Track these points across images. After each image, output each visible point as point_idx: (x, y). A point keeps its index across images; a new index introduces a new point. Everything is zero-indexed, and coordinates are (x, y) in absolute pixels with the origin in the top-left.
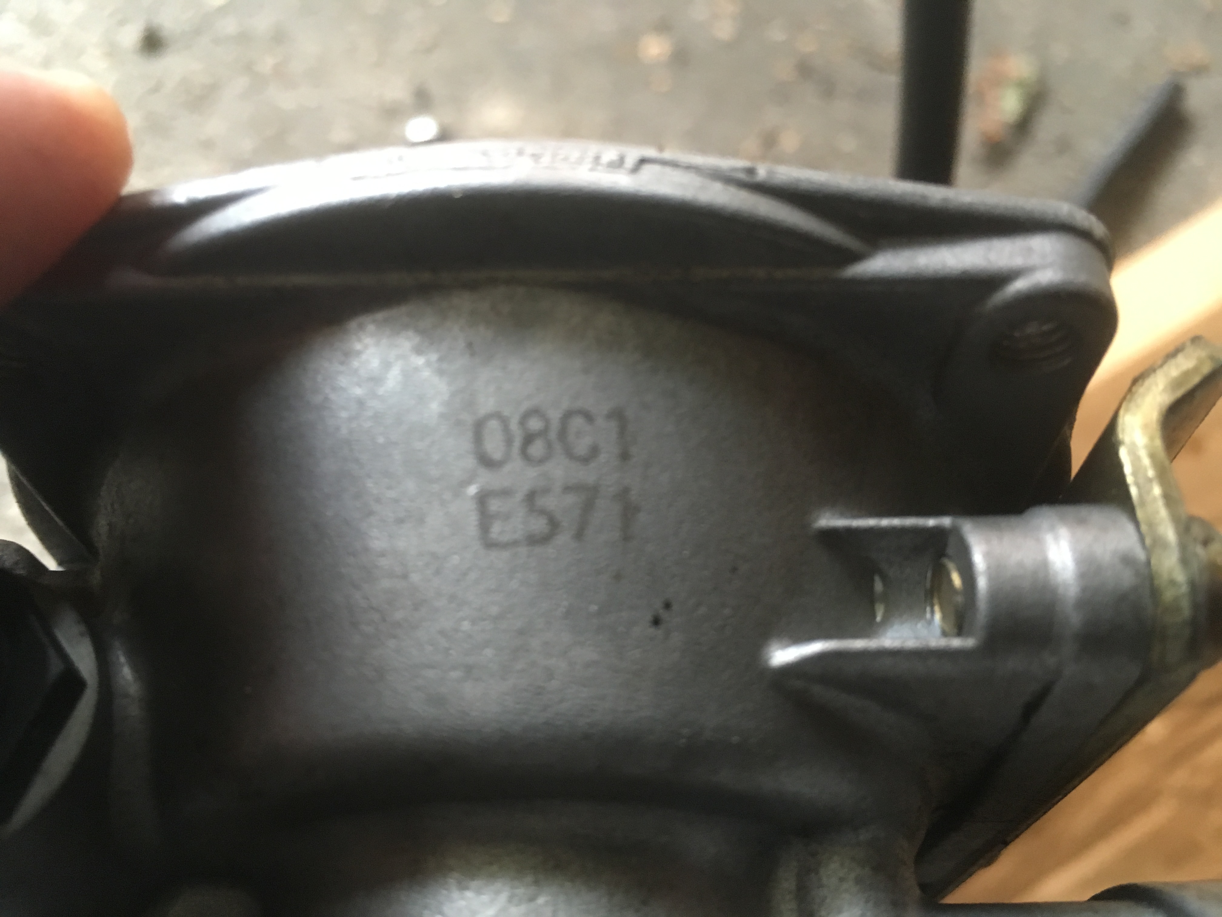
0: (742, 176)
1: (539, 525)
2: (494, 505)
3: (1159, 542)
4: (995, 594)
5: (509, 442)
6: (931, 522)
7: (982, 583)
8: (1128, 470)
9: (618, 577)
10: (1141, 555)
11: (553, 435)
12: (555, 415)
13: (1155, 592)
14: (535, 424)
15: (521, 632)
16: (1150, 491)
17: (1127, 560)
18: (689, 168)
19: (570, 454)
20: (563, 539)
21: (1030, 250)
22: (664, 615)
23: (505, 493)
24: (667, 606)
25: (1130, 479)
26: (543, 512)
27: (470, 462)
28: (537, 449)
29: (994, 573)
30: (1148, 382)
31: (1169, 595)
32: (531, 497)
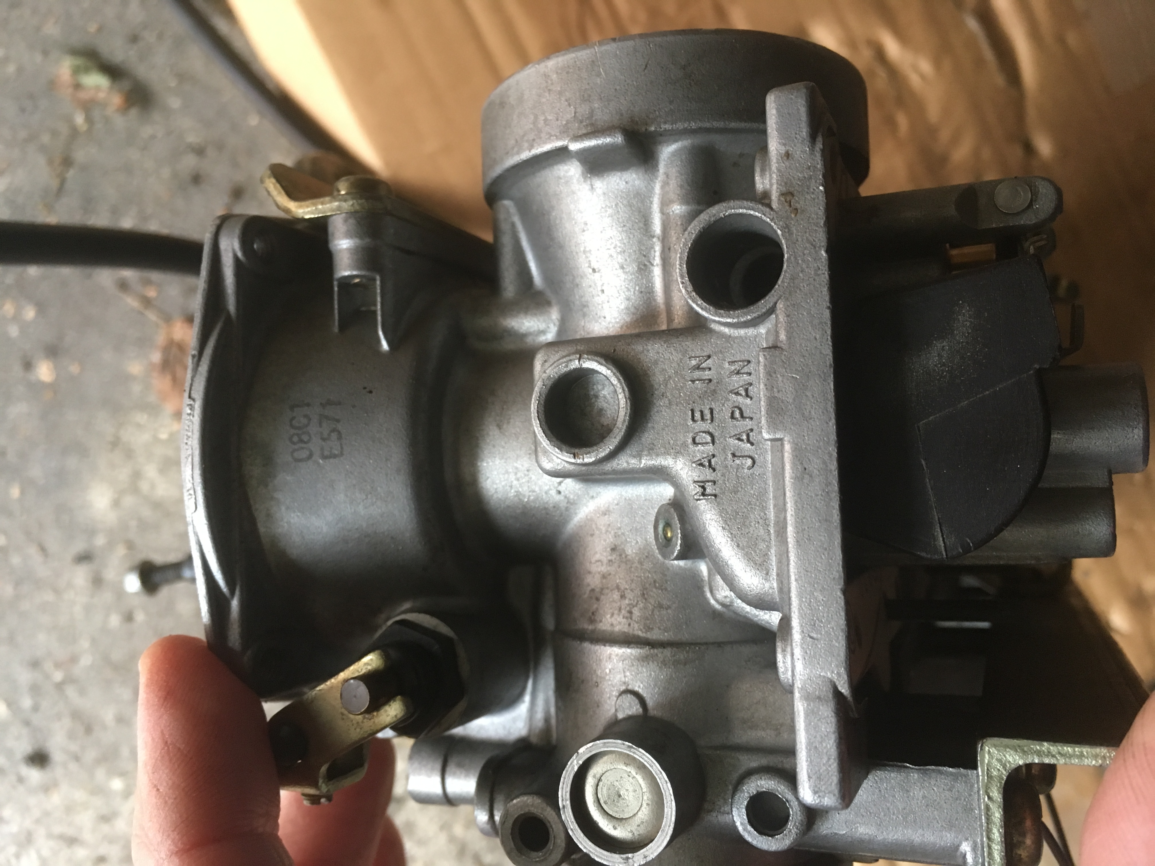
0: (196, 359)
1: (334, 436)
2: (326, 453)
3: (339, 208)
4: (358, 268)
5: (303, 448)
6: (336, 289)
7: (355, 273)
8: (312, 216)
9: (354, 406)
10: (344, 215)
11: (300, 432)
12: (292, 431)
13: (356, 212)
14: (295, 439)
15: (374, 441)
16: (320, 210)
17: (346, 221)
18: (192, 380)
19: (307, 426)
20: (339, 427)
21: (226, 250)
22: (368, 390)
23: (322, 449)
24: (365, 388)
25: (316, 216)
26: (329, 435)
27: (310, 463)
28: (305, 438)
29: (353, 269)
30: (280, 204)
31: (357, 207)
32: (324, 439)
